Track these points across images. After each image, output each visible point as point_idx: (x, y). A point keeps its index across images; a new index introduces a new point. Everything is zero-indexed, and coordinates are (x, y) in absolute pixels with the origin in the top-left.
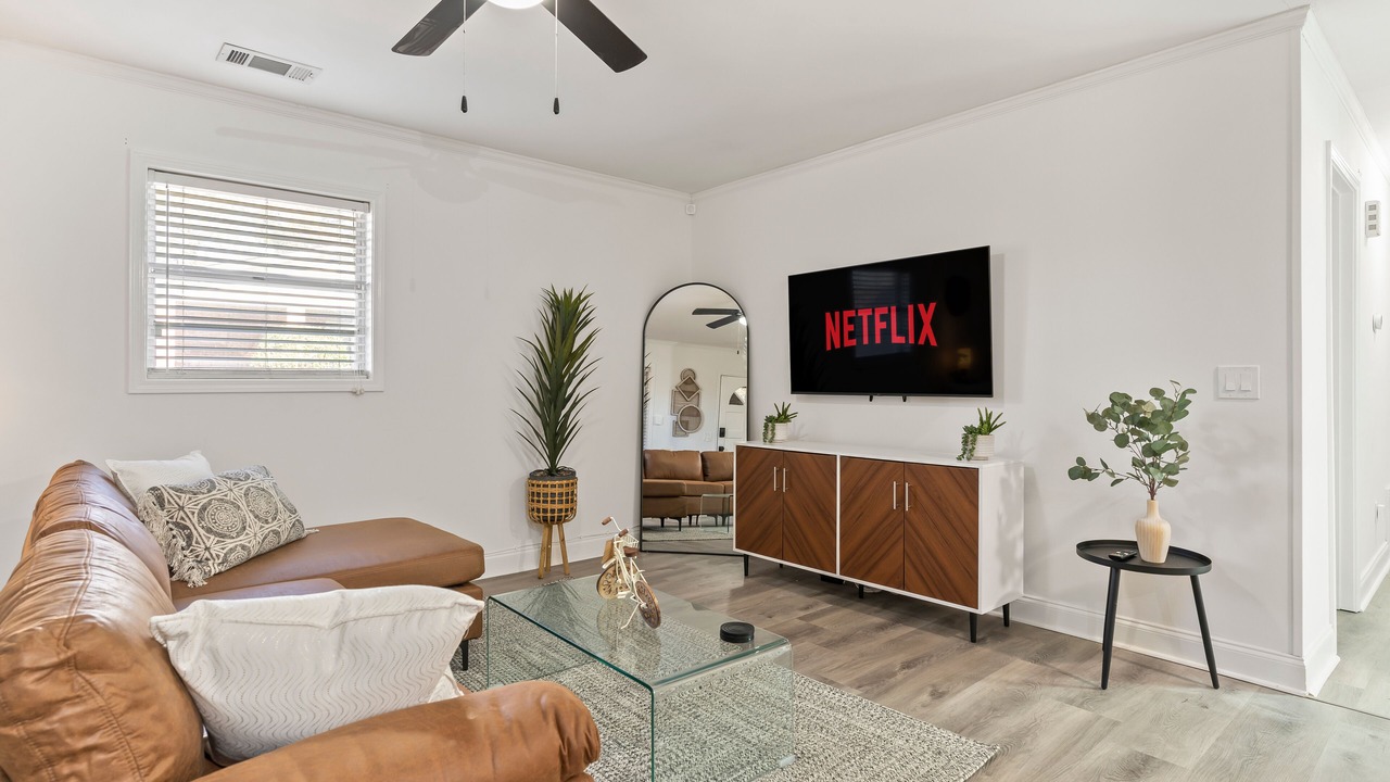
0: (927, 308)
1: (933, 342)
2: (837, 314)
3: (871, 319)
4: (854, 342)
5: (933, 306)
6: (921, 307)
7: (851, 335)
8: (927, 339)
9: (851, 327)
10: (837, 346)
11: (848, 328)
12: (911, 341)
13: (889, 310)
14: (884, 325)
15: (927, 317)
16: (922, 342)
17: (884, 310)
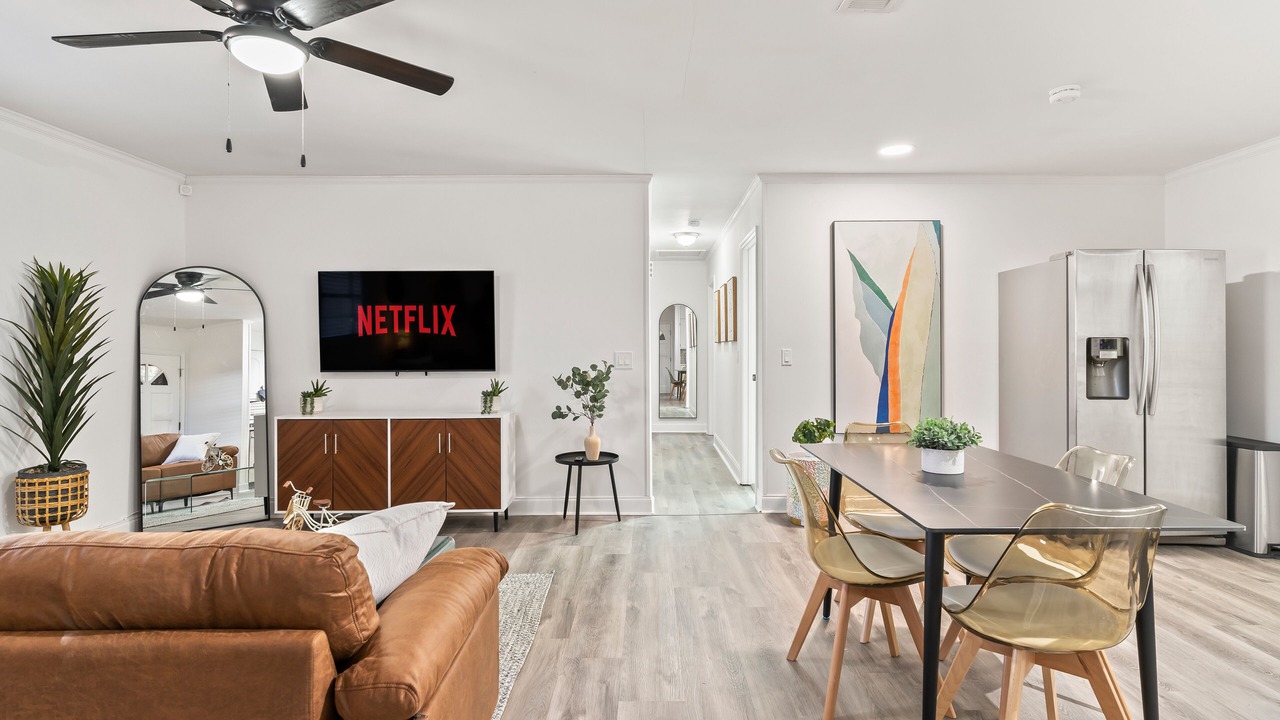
0: (448, 308)
1: (453, 334)
2: (369, 308)
3: (401, 314)
4: (385, 331)
5: (453, 307)
6: (444, 307)
7: (382, 325)
8: (448, 331)
9: (383, 319)
10: (369, 333)
11: (380, 319)
12: (436, 331)
13: (418, 308)
14: (413, 319)
15: (449, 313)
16: (444, 332)
17: (414, 308)
